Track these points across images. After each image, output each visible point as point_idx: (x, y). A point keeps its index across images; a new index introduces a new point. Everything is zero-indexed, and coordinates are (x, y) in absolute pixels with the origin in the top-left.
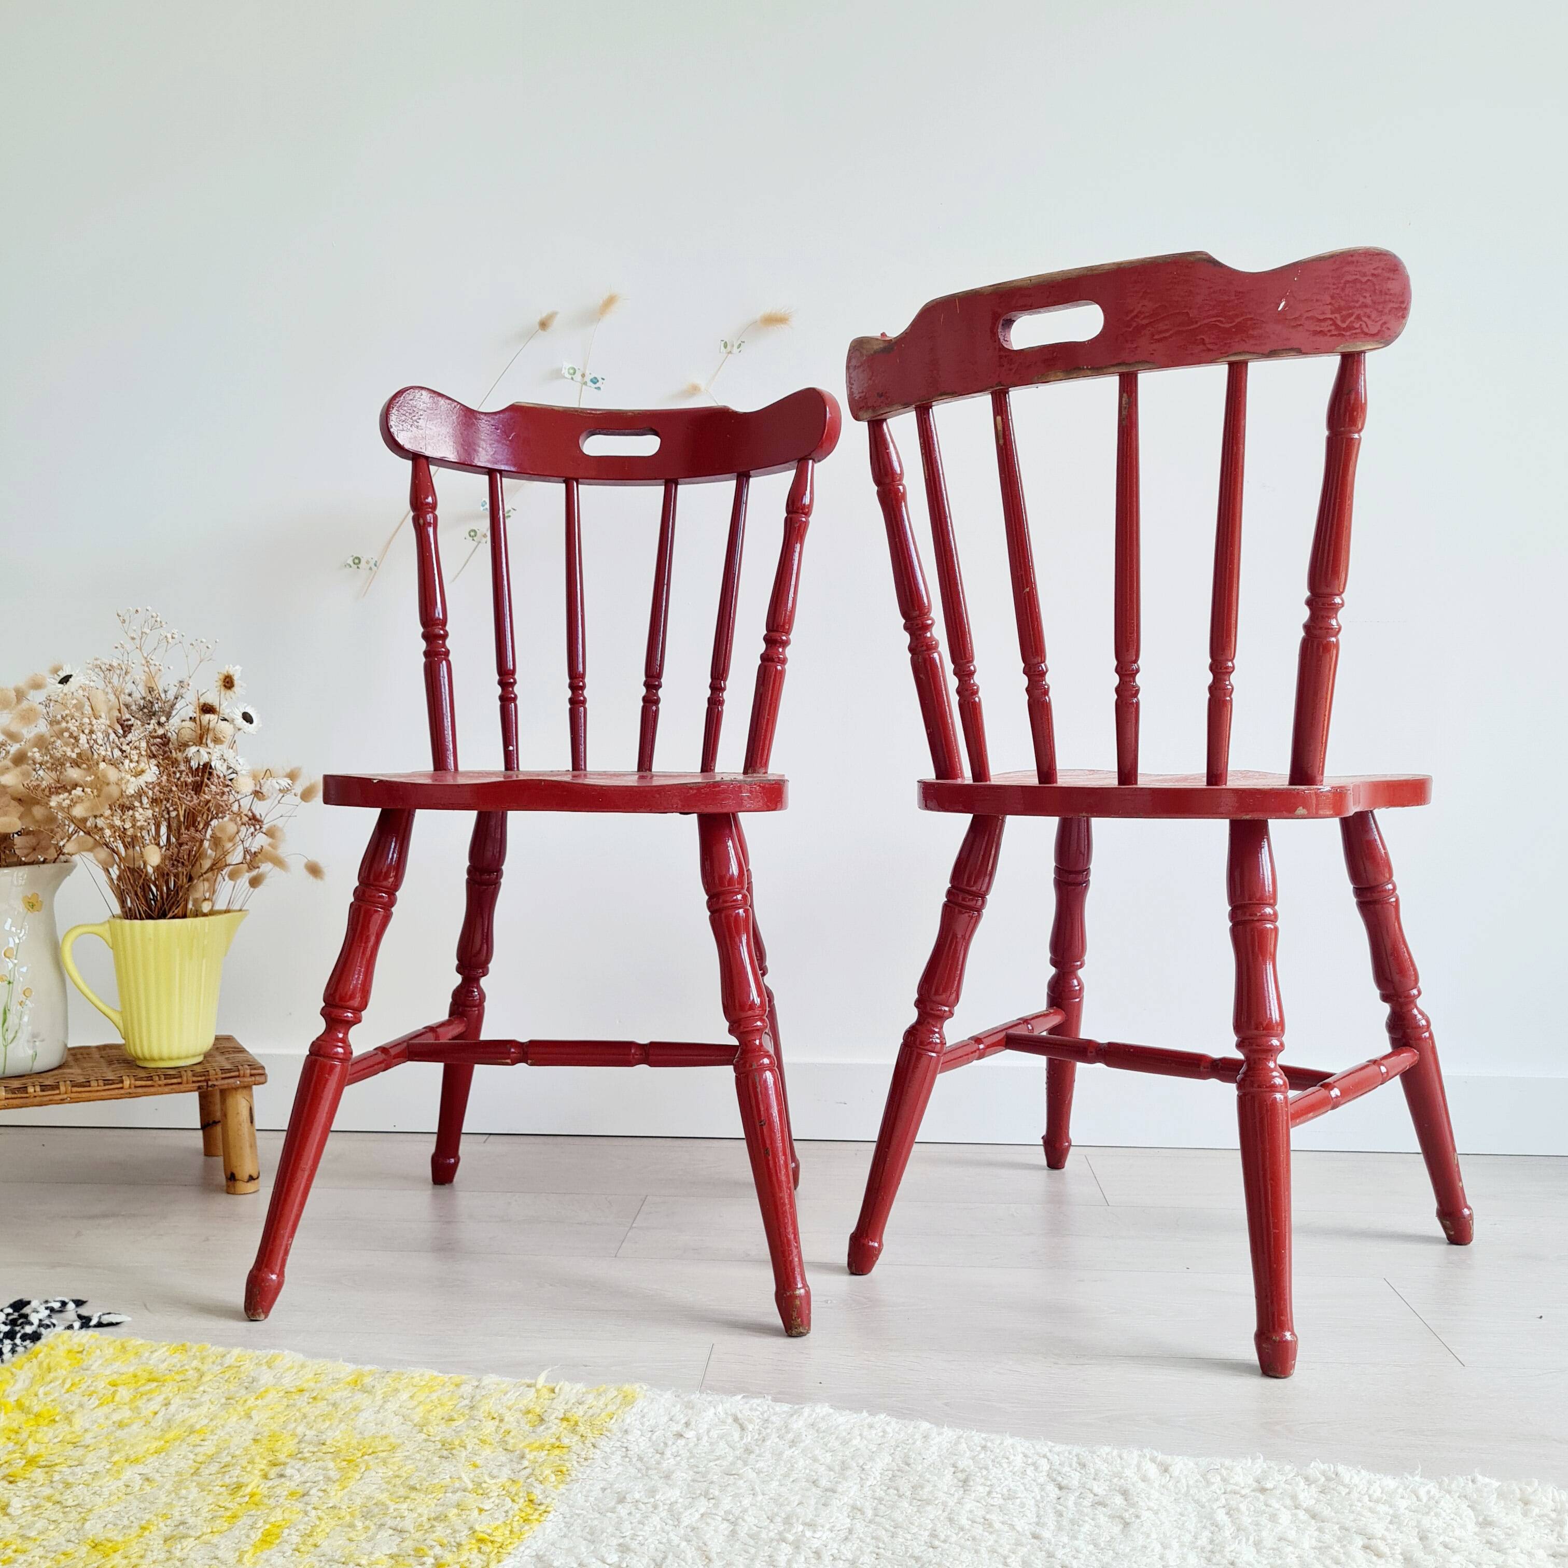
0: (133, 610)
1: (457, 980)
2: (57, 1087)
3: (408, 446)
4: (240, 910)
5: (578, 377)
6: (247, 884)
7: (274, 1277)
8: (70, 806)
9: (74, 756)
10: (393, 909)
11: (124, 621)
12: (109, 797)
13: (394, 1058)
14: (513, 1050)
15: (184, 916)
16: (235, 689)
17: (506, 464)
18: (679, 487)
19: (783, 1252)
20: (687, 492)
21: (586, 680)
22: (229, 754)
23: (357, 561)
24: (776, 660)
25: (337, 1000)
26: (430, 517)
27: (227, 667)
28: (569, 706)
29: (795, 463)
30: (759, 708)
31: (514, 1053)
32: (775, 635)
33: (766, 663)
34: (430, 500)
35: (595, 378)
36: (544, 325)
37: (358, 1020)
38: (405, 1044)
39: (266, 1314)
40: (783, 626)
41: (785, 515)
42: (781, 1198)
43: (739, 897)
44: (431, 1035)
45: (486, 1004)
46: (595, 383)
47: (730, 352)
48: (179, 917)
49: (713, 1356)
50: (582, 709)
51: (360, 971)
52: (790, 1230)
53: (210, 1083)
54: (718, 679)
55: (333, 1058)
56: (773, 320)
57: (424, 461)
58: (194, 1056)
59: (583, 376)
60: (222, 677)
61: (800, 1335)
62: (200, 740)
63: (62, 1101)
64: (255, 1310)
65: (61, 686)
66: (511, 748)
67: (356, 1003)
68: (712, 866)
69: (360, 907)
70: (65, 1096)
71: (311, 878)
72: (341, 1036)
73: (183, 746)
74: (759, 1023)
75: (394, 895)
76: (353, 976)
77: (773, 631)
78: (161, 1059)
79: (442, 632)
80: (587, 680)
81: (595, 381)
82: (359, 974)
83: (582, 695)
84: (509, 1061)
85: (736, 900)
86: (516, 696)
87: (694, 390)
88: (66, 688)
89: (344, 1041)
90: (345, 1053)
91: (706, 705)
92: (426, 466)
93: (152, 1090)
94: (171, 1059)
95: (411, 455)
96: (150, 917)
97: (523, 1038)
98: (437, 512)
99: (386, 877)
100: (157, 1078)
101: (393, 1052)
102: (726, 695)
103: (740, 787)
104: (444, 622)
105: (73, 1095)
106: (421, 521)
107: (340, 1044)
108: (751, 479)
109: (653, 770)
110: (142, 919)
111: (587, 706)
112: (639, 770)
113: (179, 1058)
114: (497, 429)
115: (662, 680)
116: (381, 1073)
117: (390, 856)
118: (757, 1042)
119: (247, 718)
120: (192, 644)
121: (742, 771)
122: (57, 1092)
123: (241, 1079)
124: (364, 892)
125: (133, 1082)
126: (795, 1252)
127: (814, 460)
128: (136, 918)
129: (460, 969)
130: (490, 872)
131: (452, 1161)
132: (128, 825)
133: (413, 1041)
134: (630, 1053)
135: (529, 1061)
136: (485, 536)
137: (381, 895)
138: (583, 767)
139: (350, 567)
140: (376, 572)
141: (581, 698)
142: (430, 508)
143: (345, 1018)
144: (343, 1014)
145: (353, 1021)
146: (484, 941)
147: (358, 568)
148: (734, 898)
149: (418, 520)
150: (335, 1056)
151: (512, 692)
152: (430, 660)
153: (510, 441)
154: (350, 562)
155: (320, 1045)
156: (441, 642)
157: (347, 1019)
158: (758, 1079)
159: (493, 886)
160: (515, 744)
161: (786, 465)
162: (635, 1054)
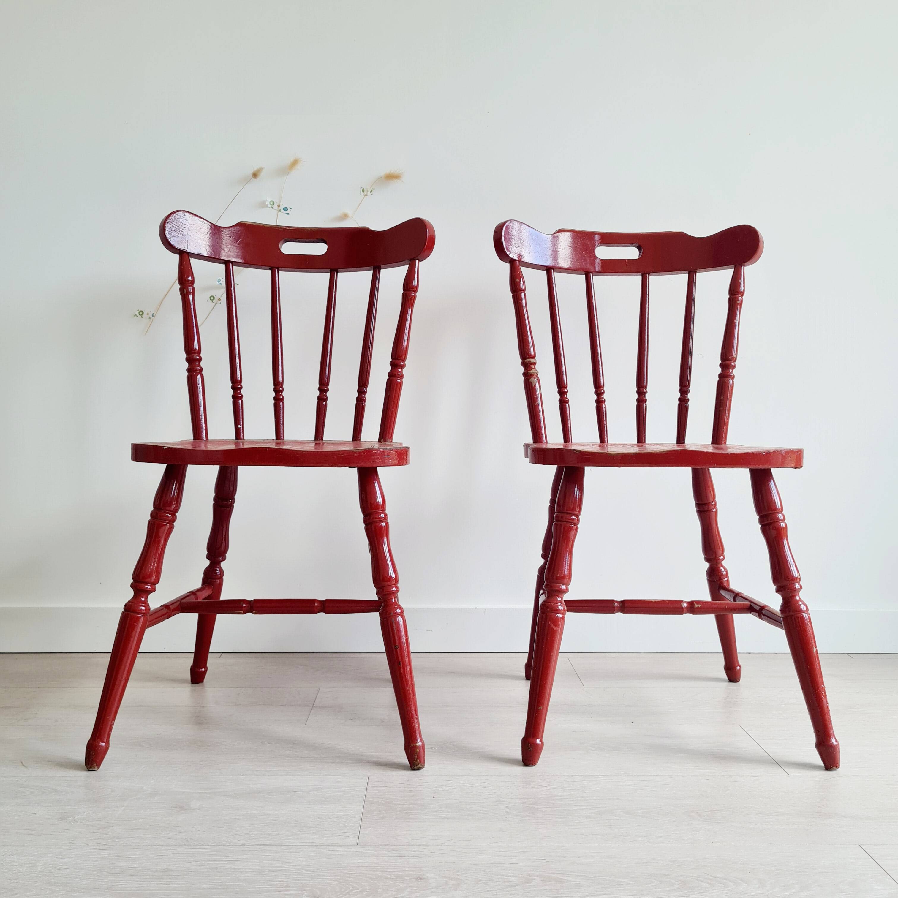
1: (207, 563)
3: (177, 246)
5: (275, 206)
7: (103, 744)
10: (174, 524)
13: (173, 612)
14: (244, 605)
17: (236, 258)
18: (339, 274)
19: (410, 721)
20: (343, 277)
21: (284, 387)
23: (141, 313)
24: (397, 376)
25: (141, 578)
26: (190, 289)
28: (273, 402)
29: (407, 262)
30: (387, 405)
31: (244, 606)
32: (396, 361)
33: (391, 378)
34: (190, 278)
35: (286, 208)
36: (255, 175)
37: (154, 590)
38: (178, 603)
39: (99, 766)
40: (402, 356)
41: (402, 292)
42: (408, 690)
43: (383, 515)
44: (192, 596)
45: (224, 577)
46: (286, 211)
47: (366, 195)
49: (369, 783)
50: (281, 403)
51: (155, 561)
52: (413, 708)
54: (362, 386)
55: (139, 613)
56: (391, 177)
57: (187, 255)
59: (279, 206)
61: (419, 769)
64: (92, 764)
66: (239, 426)
67: (153, 578)
68: (366, 499)
69: (154, 522)
72: (143, 599)
75: (175, 515)
76: (151, 563)
77: (395, 359)
79: (198, 358)
81: (286, 209)
82: (154, 563)
83: (281, 395)
84: (242, 612)
85: (381, 518)
86: (242, 396)
87: (345, 216)
89: (145, 602)
90: (145, 610)
91: (355, 402)
92: (187, 257)
95: (178, 251)
97: (250, 598)
98: (194, 286)
99: (170, 504)
101: (172, 607)
103: (384, 452)
104: (199, 351)
106: (185, 291)
107: (144, 605)
108: (382, 270)
109: (324, 439)
112: (315, 440)
114: (230, 237)
115: (329, 387)
116: (166, 620)
117: (173, 492)
118: (393, 600)
121: (377, 440)
124: (157, 514)
126: (416, 721)
127: (419, 260)
129: (208, 557)
130: (227, 500)
131: (204, 669)
133: (183, 601)
134: (314, 606)
135: (254, 612)
136: (220, 300)
137: (167, 515)
138: (282, 438)
139: (137, 316)
140: (153, 320)
141: (281, 397)
142: (190, 283)
143: (146, 589)
144: (144, 586)
145: (150, 591)
146: (224, 540)
147: (142, 317)
148: (380, 516)
149: (183, 290)
150: (140, 612)
151: (240, 393)
152: (191, 374)
153: (238, 244)
154: (137, 313)
155: (130, 605)
156: (197, 363)
157: (147, 589)
158: (394, 622)
159: (229, 508)
160: (241, 424)
161: (403, 262)
162: (317, 607)
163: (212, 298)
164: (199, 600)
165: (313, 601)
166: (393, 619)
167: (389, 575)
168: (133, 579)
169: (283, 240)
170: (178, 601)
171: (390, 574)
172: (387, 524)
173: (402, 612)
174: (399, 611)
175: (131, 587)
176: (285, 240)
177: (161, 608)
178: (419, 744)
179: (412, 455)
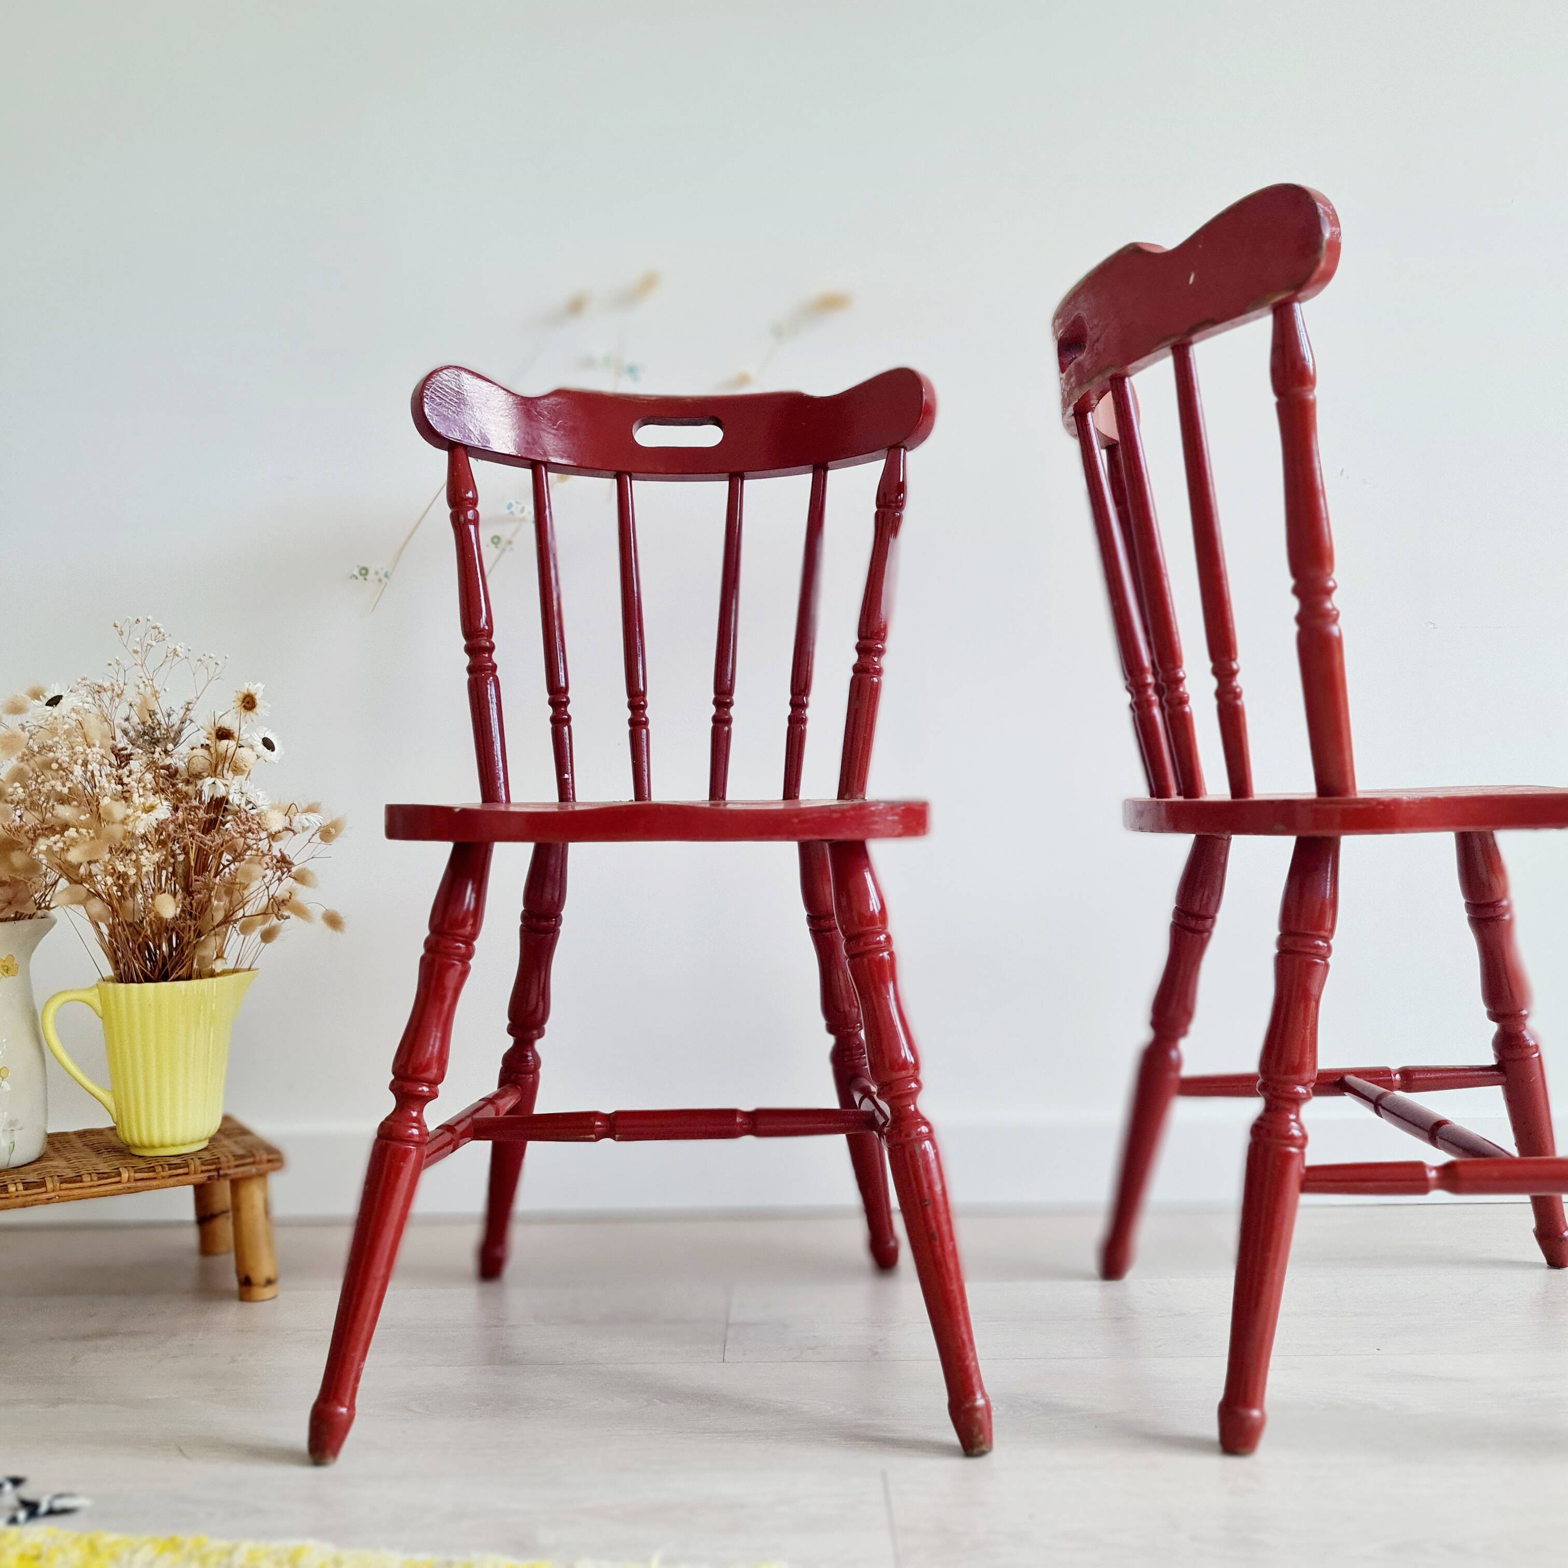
0: (132, 620)
1: (509, 1042)
2: (42, 1184)
3: (445, 434)
4: (249, 969)
5: (612, 366)
6: (259, 939)
7: (343, 1410)
8: (63, 850)
9: (66, 791)
10: (471, 962)
11: (121, 633)
12: (111, 838)
13: (459, 1139)
14: (596, 1124)
15: (189, 978)
16: (258, 709)
17: (558, 457)
18: (745, 481)
20: (752, 487)
22: (248, 787)
23: (364, 572)
24: (872, 671)
25: (410, 1071)
26: (470, 514)
27: (246, 685)
28: (628, 728)
29: (884, 452)
31: (599, 1126)
32: (868, 643)
33: (860, 675)
34: (470, 495)
35: (632, 367)
36: (574, 308)
37: (434, 1095)
38: (469, 1120)
39: (335, 1455)
40: (878, 633)
41: (875, 509)
43: (882, 937)
44: (488, 1108)
45: (541, 1070)
47: (781, 339)
48: (183, 979)
50: (644, 731)
51: (436, 1037)
52: (963, 1328)
53: (222, 1172)
54: (800, 694)
55: (407, 1142)
56: (831, 303)
57: (461, 451)
58: (200, 1141)
59: (618, 365)
60: (241, 696)
61: (982, 1454)
62: (214, 771)
63: (49, 1201)
64: (321, 1451)
65: (49, 708)
66: (566, 776)
67: (433, 1073)
68: (850, 902)
69: (433, 960)
70: (52, 1195)
71: (329, 930)
72: (415, 1114)
73: (194, 777)
74: (913, 1085)
75: (472, 945)
76: (429, 1040)
77: (867, 638)
78: (163, 1146)
79: (487, 645)
80: (648, 698)
82: (435, 1041)
83: (643, 715)
84: (593, 1136)
85: (880, 942)
86: (569, 718)
87: (744, 379)
88: (55, 710)
89: (419, 1120)
90: (420, 1135)
91: (787, 725)
92: (464, 456)
93: (155, 1183)
94: (173, 1145)
95: (448, 444)
96: (148, 980)
97: (608, 1110)
98: (478, 508)
99: (463, 924)
100: (160, 1169)
101: (460, 1128)
102: (809, 713)
104: (490, 633)
105: (62, 1193)
106: (462, 518)
107: (415, 1124)
108: (829, 473)
110: (140, 982)
111: (649, 727)
112: (710, 799)
113: (183, 1144)
115: (734, 698)
118: (912, 1108)
119: (268, 744)
120: (200, 660)
122: (43, 1190)
123: (259, 1167)
124: (437, 943)
125: (132, 1174)
127: (906, 449)
128: (133, 982)
129: (511, 1030)
130: (548, 918)
131: (503, 1252)
132: (132, 871)
133: (477, 1116)
134: (735, 1123)
135: (617, 1136)
136: (510, 542)
137: (457, 944)
138: (647, 796)
139: (357, 578)
140: (386, 584)
141: (644, 719)
142: (470, 503)
143: (419, 1093)
144: (417, 1088)
145: (429, 1096)
146: (541, 997)
147: (365, 579)
148: (878, 939)
149: (459, 517)
150: (410, 1139)
151: (565, 712)
152: (475, 675)
153: (556, 429)
154: (356, 572)
155: (391, 1126)
156: (487, 655)
157: (423, 1094)
158: (917, 1149)
159: (552, 934)
160: (570, 771)
161: (874, 454)
162: (741, 1124)
163: (496, 540)
164: (501, 1115)
165: (733, 1113)
166: (916, 1145)
167: (901, 1056)
168: (394, 1073)
169: (640, 420)
170: (468, 1117)
171: (903, 1055)
172: (891, 954)
173: (931, 1131)
174: (924, 1129)
175: (390, 1089)
176: (642, 421)
177: (440, 1131)
178: (980, 1402)
179: (936, 818)
